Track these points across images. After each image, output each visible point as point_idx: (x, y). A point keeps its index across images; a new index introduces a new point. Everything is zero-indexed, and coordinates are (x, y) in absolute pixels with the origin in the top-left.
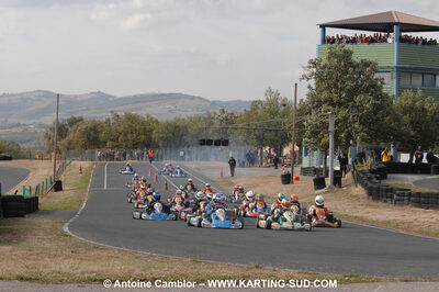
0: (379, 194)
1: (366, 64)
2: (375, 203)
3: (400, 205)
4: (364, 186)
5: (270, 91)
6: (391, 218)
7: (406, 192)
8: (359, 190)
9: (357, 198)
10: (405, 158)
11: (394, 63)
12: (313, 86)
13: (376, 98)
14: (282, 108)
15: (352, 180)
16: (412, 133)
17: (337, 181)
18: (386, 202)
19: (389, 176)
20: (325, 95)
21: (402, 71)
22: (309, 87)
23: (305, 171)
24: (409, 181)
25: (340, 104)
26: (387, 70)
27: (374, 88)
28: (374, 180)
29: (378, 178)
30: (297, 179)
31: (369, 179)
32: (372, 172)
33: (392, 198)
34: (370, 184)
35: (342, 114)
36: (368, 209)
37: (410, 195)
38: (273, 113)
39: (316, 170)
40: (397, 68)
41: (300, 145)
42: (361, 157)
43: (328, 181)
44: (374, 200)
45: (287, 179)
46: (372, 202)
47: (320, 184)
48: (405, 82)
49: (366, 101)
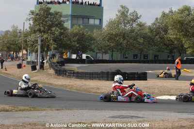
0: (60, 73)
1: (57, 13)
2: (58, 77)
3: (69, 77)
4: (54, 69)
5: (14, 26)
6: (64, 83)
7: (72, 72)
8: (52, 71)
9: (51, 75)
10: (74, 56)
11: (70, 13)
12: (32, 24)
13: (61, 29)
14: (19, 34)
15: (49, 67)
16: (78, 45)
17: (42, 67)
18: (63, 76)
19: (65, 64)
20: (37, 28)
21: (73, 17)
22: (30, 24)
23: (28, 63)
24: (75, 67)
25: (44, 32)
26: (66, 16)
27: (60, 25)
28: (58, 66)
29: (60, 65)
30: (24, 66)
31: (56, 66)
32: (58, 63)
33: (66, 74)
34: (56, 68)
35: (45, 36)
36: (55, 80)
37: (74, 73)
38: (15, 36)
39: (33, 62)
40: (71, 15)
41: (27, 51)
42: (54, 56)
43: (38, 67)
44: (58, 75)
45: (20, 66)
46: (57, 76)
47: (34, 68)
48: (75, 22)
49: (56, 31)
